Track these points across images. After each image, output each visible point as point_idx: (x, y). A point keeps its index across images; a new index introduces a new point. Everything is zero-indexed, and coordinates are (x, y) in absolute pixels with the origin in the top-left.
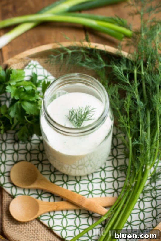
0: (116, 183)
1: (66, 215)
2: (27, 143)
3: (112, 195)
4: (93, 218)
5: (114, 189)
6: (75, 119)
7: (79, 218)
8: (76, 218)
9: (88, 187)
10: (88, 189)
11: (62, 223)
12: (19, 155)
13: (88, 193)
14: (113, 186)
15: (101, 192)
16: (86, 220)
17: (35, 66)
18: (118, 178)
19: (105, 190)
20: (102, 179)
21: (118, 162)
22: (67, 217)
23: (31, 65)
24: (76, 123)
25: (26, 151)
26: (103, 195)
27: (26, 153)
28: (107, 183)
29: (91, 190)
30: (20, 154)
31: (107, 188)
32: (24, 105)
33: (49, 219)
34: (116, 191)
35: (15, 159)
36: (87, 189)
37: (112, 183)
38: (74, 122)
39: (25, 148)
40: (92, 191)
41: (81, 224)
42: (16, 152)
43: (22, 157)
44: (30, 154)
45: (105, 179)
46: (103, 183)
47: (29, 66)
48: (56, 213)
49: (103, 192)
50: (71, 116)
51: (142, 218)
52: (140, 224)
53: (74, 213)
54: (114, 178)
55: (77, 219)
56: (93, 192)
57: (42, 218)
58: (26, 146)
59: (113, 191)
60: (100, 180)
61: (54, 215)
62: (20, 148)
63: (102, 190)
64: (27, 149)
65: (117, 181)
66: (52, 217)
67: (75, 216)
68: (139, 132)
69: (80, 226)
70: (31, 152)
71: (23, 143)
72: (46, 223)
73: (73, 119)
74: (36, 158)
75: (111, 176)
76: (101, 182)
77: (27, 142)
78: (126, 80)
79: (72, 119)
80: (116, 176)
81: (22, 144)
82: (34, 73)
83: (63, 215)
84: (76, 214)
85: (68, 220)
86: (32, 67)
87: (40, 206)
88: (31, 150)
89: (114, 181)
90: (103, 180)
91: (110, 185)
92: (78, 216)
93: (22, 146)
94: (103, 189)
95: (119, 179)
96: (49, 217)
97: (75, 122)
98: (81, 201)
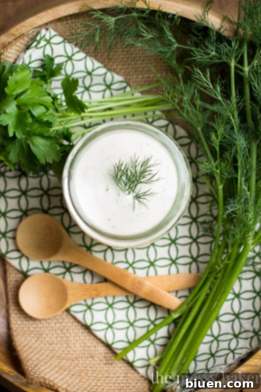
0: (194, 246)
1: (113, 303)
2: (42, 176)
3: (188, 267)
4: (157, 307)
5: (192, 257)
6: (124, 178)
7: (134, 307)
8: (128, 308)
9: (147, 255)
10: (149, 258)
11: (106, 318)
12: (29, 199)
13: (148, 264)
14: (190, 251)
15: (170, 262)
16: (145, 310)
17: (48, 42)
18: (198, 237)
19: (177, 258)
20: (170, 239)
21: (198, 209)
22: (115, 306)
23: (41, 39)
24: (126, 185)
25: (40, 192)
26: (173, 268)
27: (41, 196)
28: (179, 247)
29: (152, 259)
30: (32, 197)
31: (180, 255)
32: (33, 144)
33: (85, 311)
34: (195, 260)
35: (24, 207)
36: (146, 258)
37: (188, 247)
38: (122, 183)
39: (38, 186)
40: (155, 261)
41: (137, 318)
42: (24, 193)
43: (34, 203)
44: (48, 195)
45: (176, 239)
46: (173, 247)
47: (39, 42)
48: (96, 300)
49: (174, 262)
50: (118, 172)
51: (236, 310)
52: (233, 320)
53: (125, 299)
54: (191, 237)
55: (131, 309)
56: (156, 263)
57: (73, 309)
58: (40, 182)
59: (189, 260)
60: (169, 242)
61: (92, 304)
62: (30, 187)
63: (171, 259)
64: (41, 188)
65: (197, 243)
66: (89, 307)
67: (127, 305)
68: (237, 179)
69: (135, 321)
70: (50, 192)
71: (35, 175)
72: (79, 316)
73: (121, 177)
74: (59, 204)
75: (187, 234)
76: (170, 245)
77: (41, 173)
78: (216, 95)
79: (119, 177)
80: (194, 235)
81: (33, 177)
82: (48, 56)
83: (108, 303)
84: (128, 302)
85: (116, 311)
86: (43, 43)
87: (70, 292)
88: (49, 189)
89: (191, 243)
90: (173, 241)
91: (184, 251)
92: (132, 305)
93: (34, 182)
94: (174, 257)
95: (200, 240)
96: (85, 308)
97: (124, 182)
98: (137, 288)
